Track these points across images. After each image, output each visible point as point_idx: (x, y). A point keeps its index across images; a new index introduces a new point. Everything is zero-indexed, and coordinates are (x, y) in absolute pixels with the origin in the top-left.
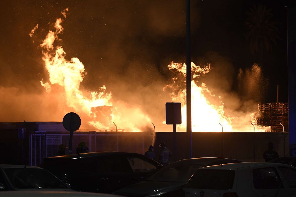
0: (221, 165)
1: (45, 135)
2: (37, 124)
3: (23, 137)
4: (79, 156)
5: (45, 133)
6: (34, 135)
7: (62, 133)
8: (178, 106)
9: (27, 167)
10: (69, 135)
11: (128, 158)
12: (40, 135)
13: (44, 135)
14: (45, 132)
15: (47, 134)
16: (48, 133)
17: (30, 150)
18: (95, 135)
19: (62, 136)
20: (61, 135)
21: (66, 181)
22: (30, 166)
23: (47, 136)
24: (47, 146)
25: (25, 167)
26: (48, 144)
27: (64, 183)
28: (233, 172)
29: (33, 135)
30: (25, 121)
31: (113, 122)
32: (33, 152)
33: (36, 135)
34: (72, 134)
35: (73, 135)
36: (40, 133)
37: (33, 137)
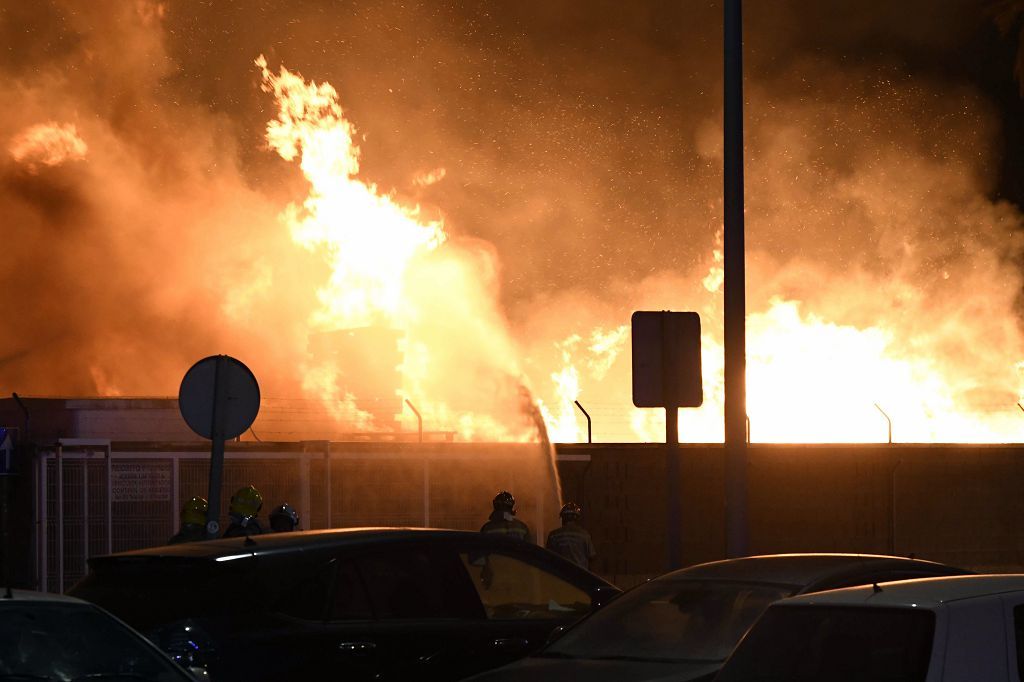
0: (875, 586)
1: (107, 456)
2: (69, 406)
3: (7, 466)
4: (249, 546)
5: (104, 448)
6: (58, 456)
7: (180, 449)
8: (688, 325)
9: (19, 596)
10: (208, 455)
11: (464, 557)
12: (84, 455)
13: (100, 455)
14: (107, 442)
15: (113, 450)
16: (117, 446)
17: (40, 522)
18: (326, 456)
19: (182, 461)
20: (176, 456)
21: (191, 658)
22: (41, 590)
23: (114, 460)
24: (114, 503)
25: (9, 595)
26: (117, 498)
27: (179, 667)
28: (926, 617)
29: (53, 456)
30: (14, 394)
31: (407, 401)
32: (52, 531)
33: (63, 455)
34: (222, 454)
35: (227, 455)
36: (81, 448)
37: (52, 464)
